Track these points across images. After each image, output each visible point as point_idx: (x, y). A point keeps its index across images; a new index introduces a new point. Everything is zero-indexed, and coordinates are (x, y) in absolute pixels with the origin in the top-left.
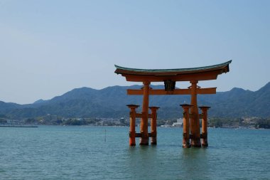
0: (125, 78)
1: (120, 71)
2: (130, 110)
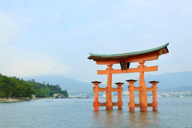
0: (95, 62)
2: (94, 85)
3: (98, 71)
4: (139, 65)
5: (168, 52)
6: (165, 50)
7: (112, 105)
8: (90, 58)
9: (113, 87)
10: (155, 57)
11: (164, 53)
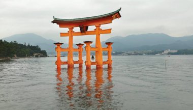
0: (58, 25)
1: (55, 21)
2: (56, 46)
3: (61, 33)
4: (95, 28)
5: (120, 17)
6: (117, 14)
7: (73, 63)
8: (53, 22)
9: (74, 48)
10: (109, 21)
11: (117, 17)
